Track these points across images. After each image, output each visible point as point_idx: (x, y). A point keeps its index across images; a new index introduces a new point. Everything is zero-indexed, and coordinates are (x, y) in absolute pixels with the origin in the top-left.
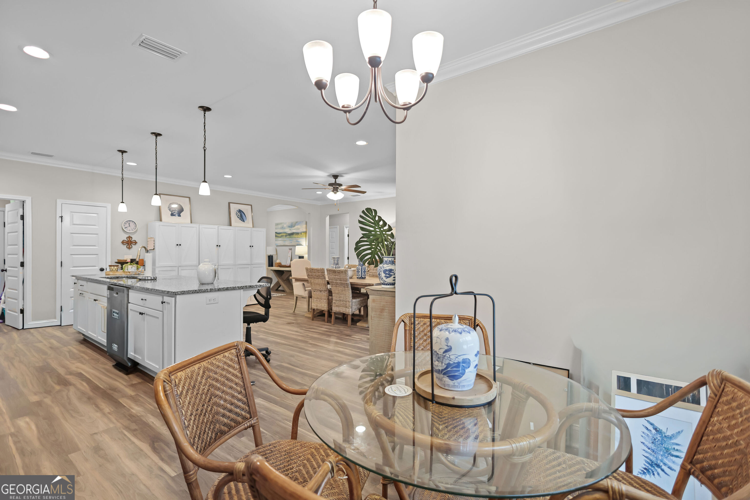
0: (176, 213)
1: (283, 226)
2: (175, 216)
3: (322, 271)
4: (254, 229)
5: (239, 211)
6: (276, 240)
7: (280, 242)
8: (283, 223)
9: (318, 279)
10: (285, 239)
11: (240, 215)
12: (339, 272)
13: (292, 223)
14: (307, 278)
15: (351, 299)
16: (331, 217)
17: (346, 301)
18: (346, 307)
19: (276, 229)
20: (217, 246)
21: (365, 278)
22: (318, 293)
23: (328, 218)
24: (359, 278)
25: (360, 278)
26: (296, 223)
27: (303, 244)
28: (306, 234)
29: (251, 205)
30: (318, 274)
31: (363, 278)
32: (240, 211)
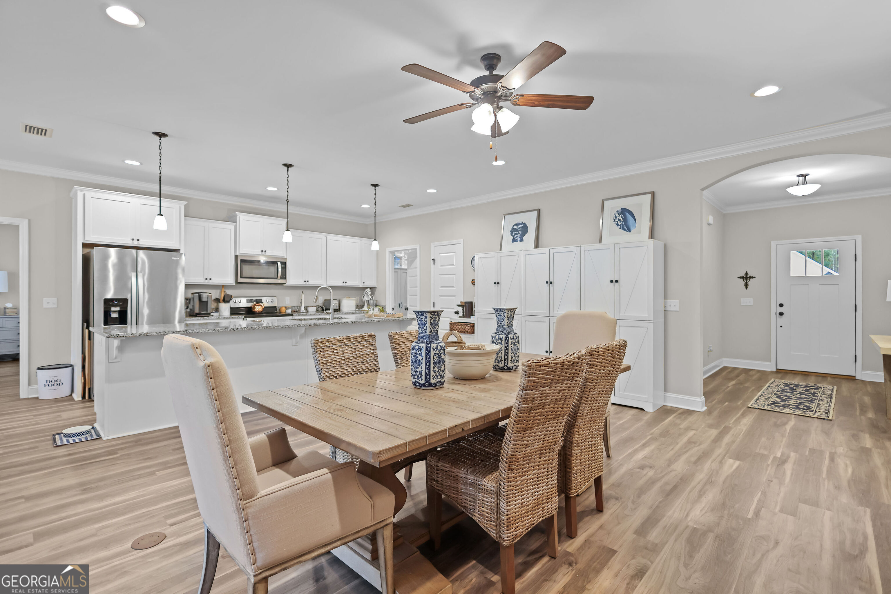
0: (518, 237)
2: (517, 241)
20: (547, 283)
29: (653, 193)
31: (431, 385)
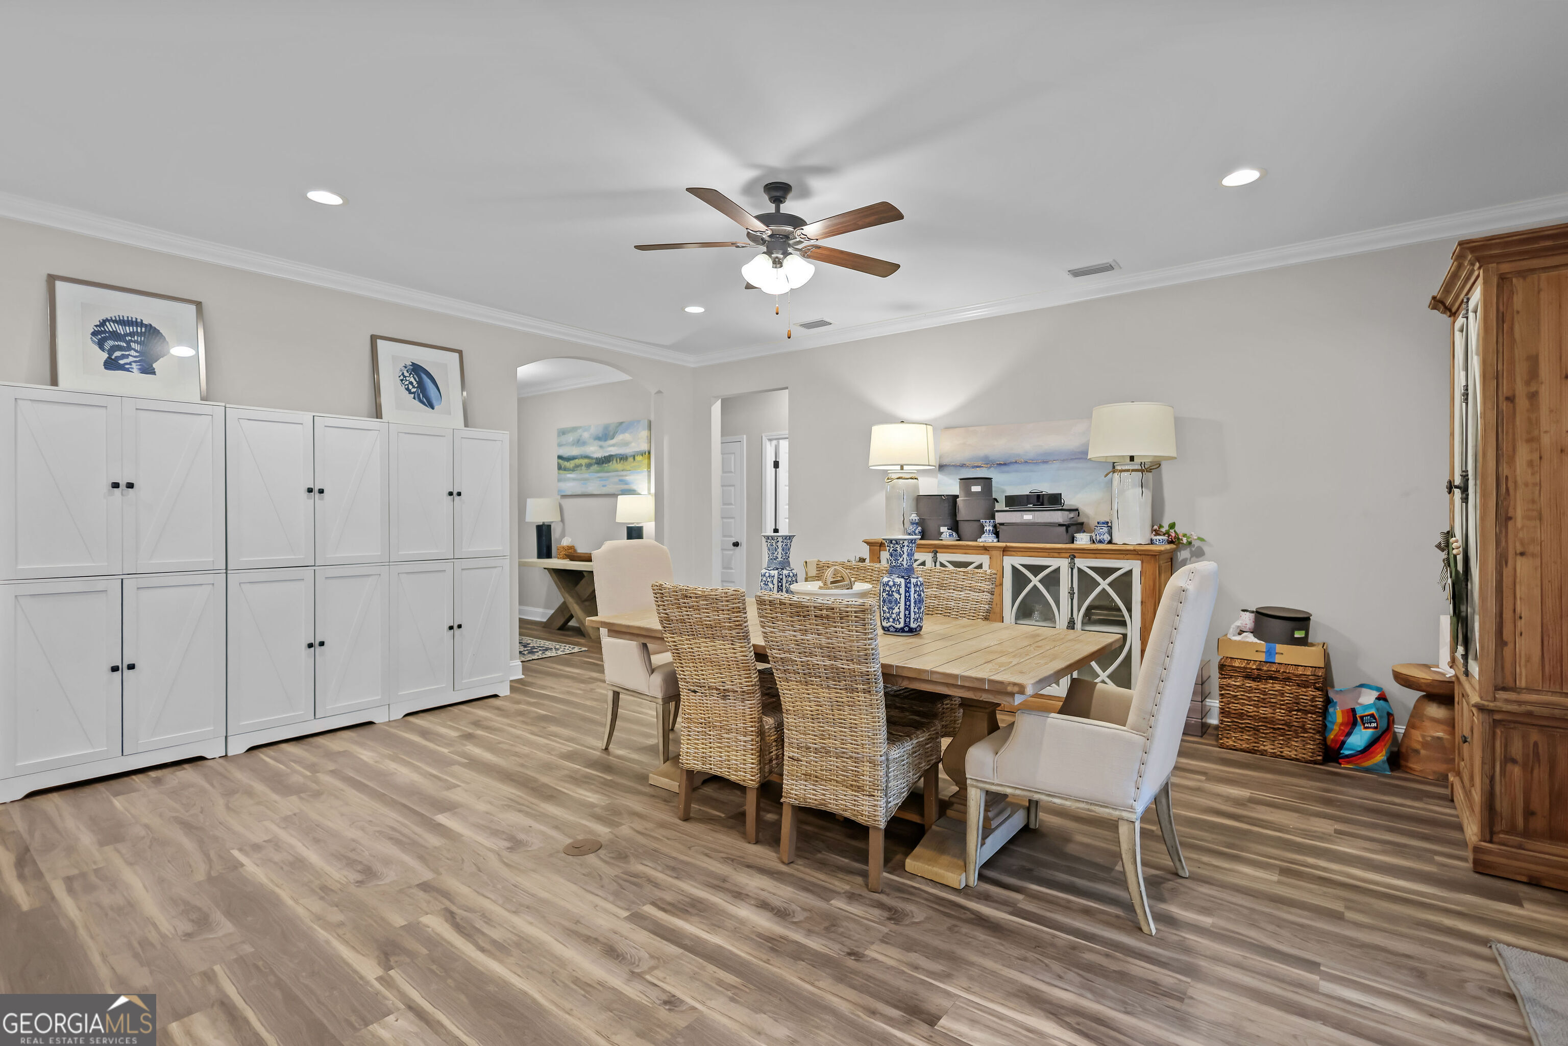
0: (131, 359)
1: (581, 436)
2: (128, 370)
3: (736, 604)
4: (471, 432)
5: (413, 370)
6: (559, 480)
7: (572, 483)
8: (580, 428)
9: (713, 638)
10: (586, 476)
11: (415, 383)
12: (828, 617)
13: (606, 428)
14: (660, 627)
15: (884, 748)
16: (727, 404)
17: (856, 761)
18: (860, 789)
19: (560, 445)
20: (310, 490)
21: (921, 627)
22: (713, 700)
23: (717, 408)
24: (897, 630)
25: (902, 630)
26: (617, 427)
27: (639, 491)
28: (649, 458)
29: (460, 353)
30: (713, 616)
31: (911, 630)
32: (416, 369)
